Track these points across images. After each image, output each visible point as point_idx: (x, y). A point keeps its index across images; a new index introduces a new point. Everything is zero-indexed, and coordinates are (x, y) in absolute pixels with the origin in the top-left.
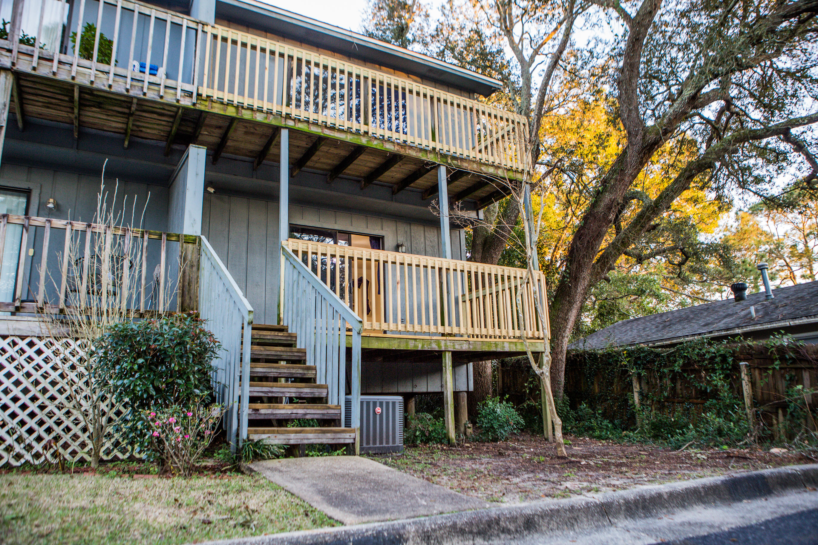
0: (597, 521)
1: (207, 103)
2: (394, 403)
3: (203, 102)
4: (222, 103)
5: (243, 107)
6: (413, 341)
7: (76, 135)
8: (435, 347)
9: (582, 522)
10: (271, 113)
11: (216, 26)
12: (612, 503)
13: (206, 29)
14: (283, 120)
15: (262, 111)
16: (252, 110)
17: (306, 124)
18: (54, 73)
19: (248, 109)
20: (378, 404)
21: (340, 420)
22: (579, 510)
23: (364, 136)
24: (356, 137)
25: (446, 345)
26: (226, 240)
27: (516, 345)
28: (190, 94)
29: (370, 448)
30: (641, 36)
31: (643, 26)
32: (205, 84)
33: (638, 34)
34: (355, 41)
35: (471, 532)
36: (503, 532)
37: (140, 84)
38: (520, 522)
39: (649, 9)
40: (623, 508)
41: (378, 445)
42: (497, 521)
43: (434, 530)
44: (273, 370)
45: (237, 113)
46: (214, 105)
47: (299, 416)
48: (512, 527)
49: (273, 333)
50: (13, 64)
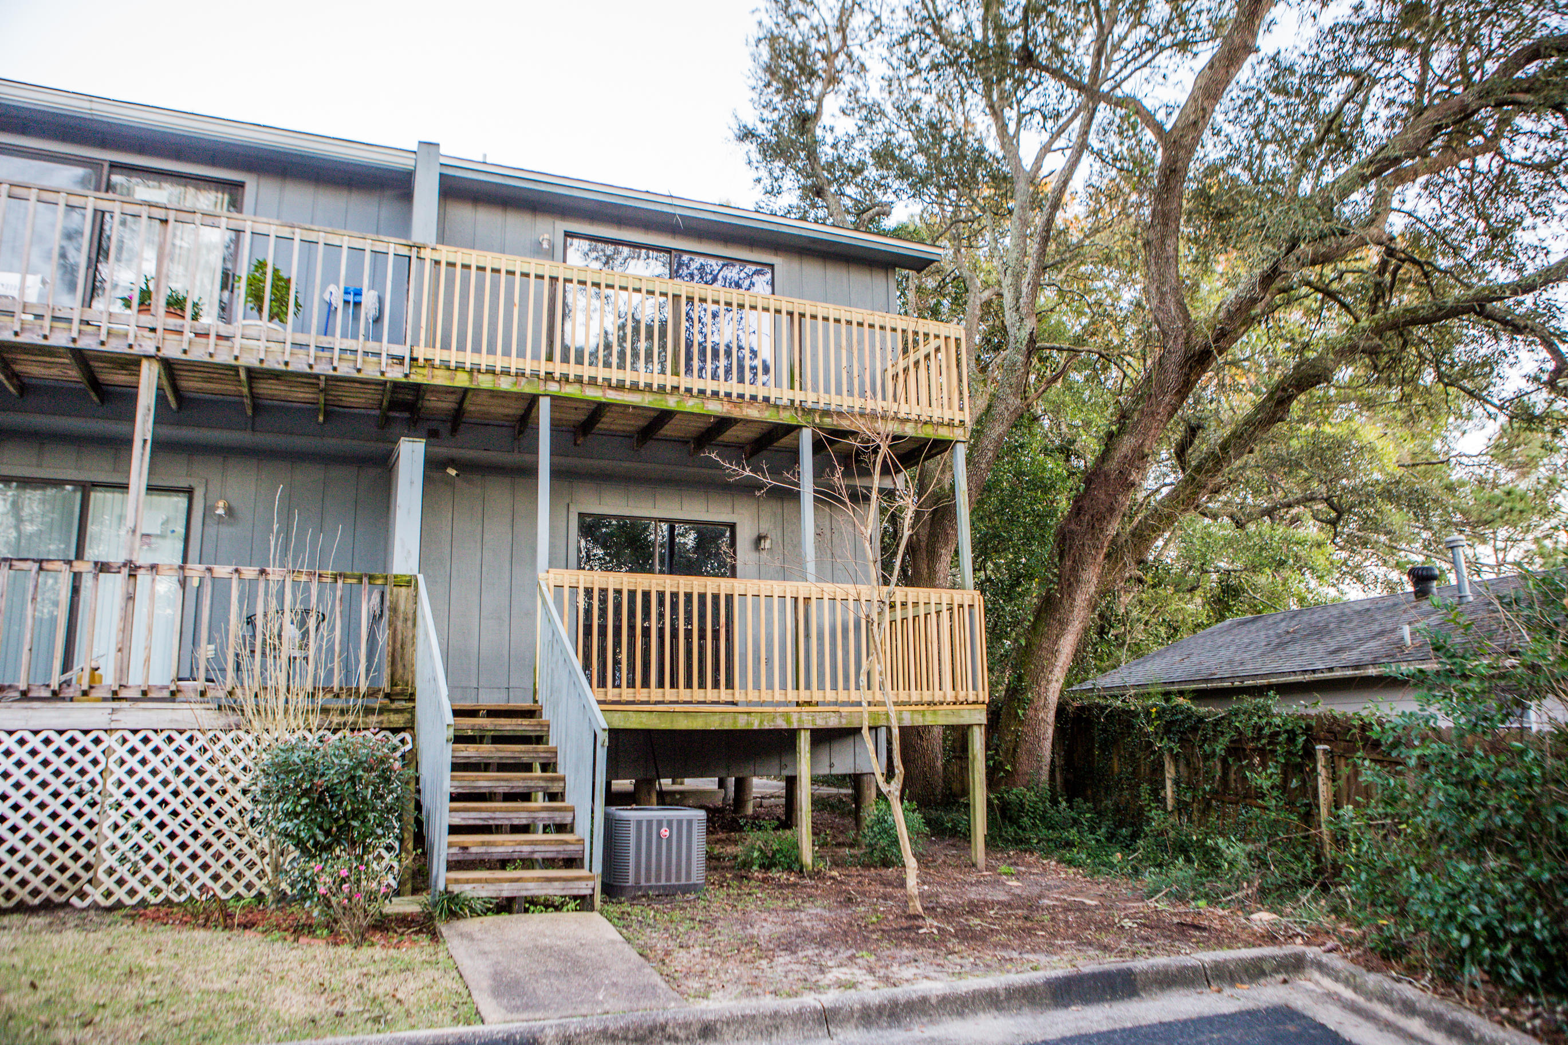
0: (809, 1030)
1: (425, 371)
2: (690, 822)
3: (419, 370)
4: (448, 368)
5: (479, 371)
6: (745, 716)
7: (250, 413)
8: (781, 724)
9: (785, 1031)
10: (523, 374)
11: (439, 247)
12: (841, 1008)
13: (423, 253)
14: (542, 383)
15: (508, 374)
16: (494, 373)
17: (577, 386)
18: (211, 355)
19: (487, 372)
20: (665, 823)
21: (582, 859)
22: (785, 1017)
23: (671, 394)
24: (658, 397)
25: (800, 720)
26: (479, 545)
27: (924, 715)
28: (401, 360)
29: (650, 887)
30: (1180, 164)
31: (1182, 147)
32: (422, 343)
33: (1175, 162)
34: (679, 211)
35: (625, 1038)
36: (669, 1039)
37: (327, 354)
38: (695, 1029)
39: (1192, 117)
40: (856, 1015)
41: (663, 882)
42: (663, 1028)
43: (578, 1035)
44: (503, 783)
45: (471, 381)
46: (436, 372)
47: (524, 855)
48: (682, 1035)
49: (514, 721)
50: (158, 349)
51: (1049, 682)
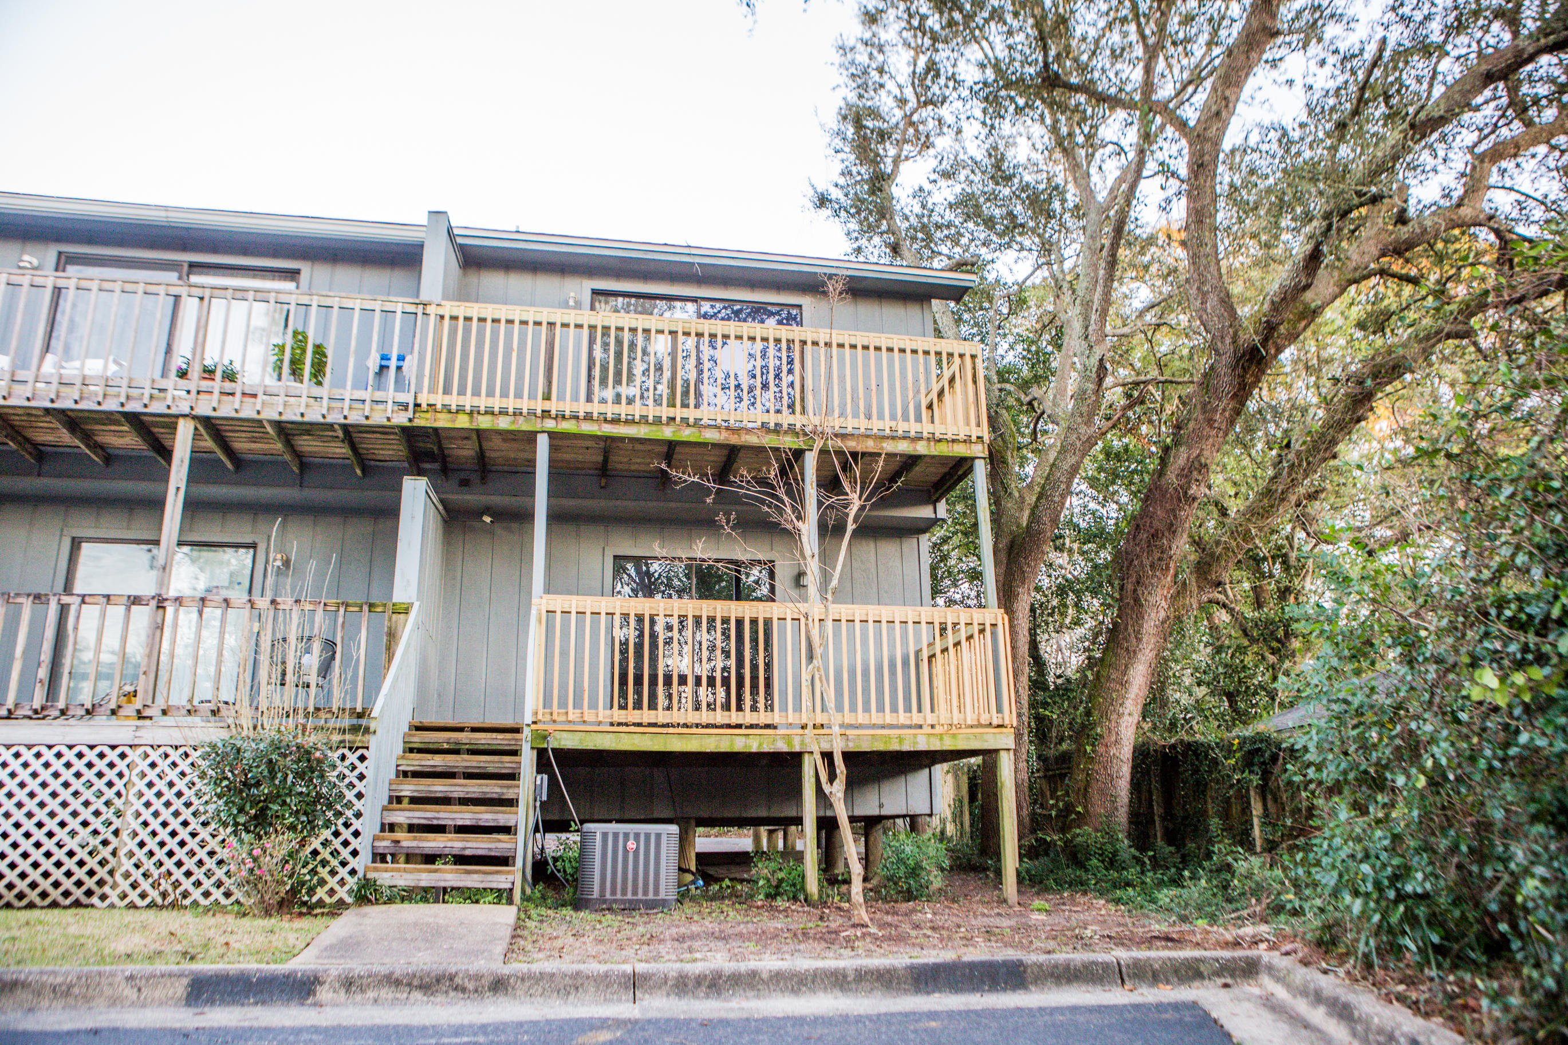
0: (612, 994)
1: (428, 415)
2: (658, 836)
3: (423, 415)
4: (450, 412)
5: (479, 413)
6: (743, 739)
7: (296, 469)
8: (782, 747)
9: (586, 992)
10: (521, 414)
11: (443, 303)
12: (654, 975)
13: (430, 310)
14: (539, 420)
15: (507, 414)
16: (493, 413)
17: (574, 422)
18: (236, 411)
19: (486, 413)
20: (632, 836)
22: (588, 977)
23: (668, 424)
24: (654, 428)
25: (802, 743)
27: (941, 739)
28: (405, 407)
30: (1207, 158)
31: (1206, 140)
32: (425, 390)
33: (1202, 156)
34: (697, 260)
35: (409, 985)
36: (456, 989)
37: (338, 404)
38: (485, 982)
39: (1214, 108)
40: (670, 983)
41: (629, 896)
42: (452, 978)
43: (360, 977)
44: (457, 788)
45: (471, 422)
46: (439, 415)
48: (471, 986)
49: (489, 735)
50: (192, 408)
51: (1120, 716)
